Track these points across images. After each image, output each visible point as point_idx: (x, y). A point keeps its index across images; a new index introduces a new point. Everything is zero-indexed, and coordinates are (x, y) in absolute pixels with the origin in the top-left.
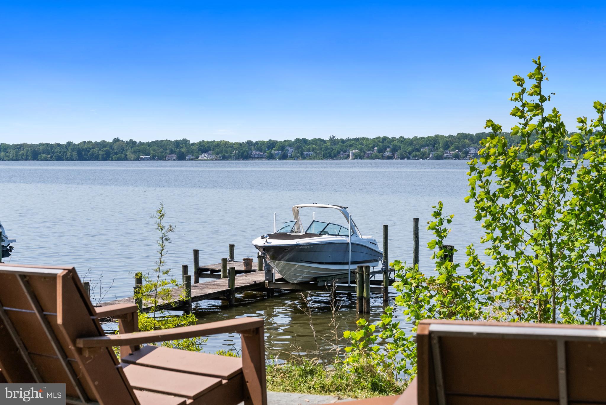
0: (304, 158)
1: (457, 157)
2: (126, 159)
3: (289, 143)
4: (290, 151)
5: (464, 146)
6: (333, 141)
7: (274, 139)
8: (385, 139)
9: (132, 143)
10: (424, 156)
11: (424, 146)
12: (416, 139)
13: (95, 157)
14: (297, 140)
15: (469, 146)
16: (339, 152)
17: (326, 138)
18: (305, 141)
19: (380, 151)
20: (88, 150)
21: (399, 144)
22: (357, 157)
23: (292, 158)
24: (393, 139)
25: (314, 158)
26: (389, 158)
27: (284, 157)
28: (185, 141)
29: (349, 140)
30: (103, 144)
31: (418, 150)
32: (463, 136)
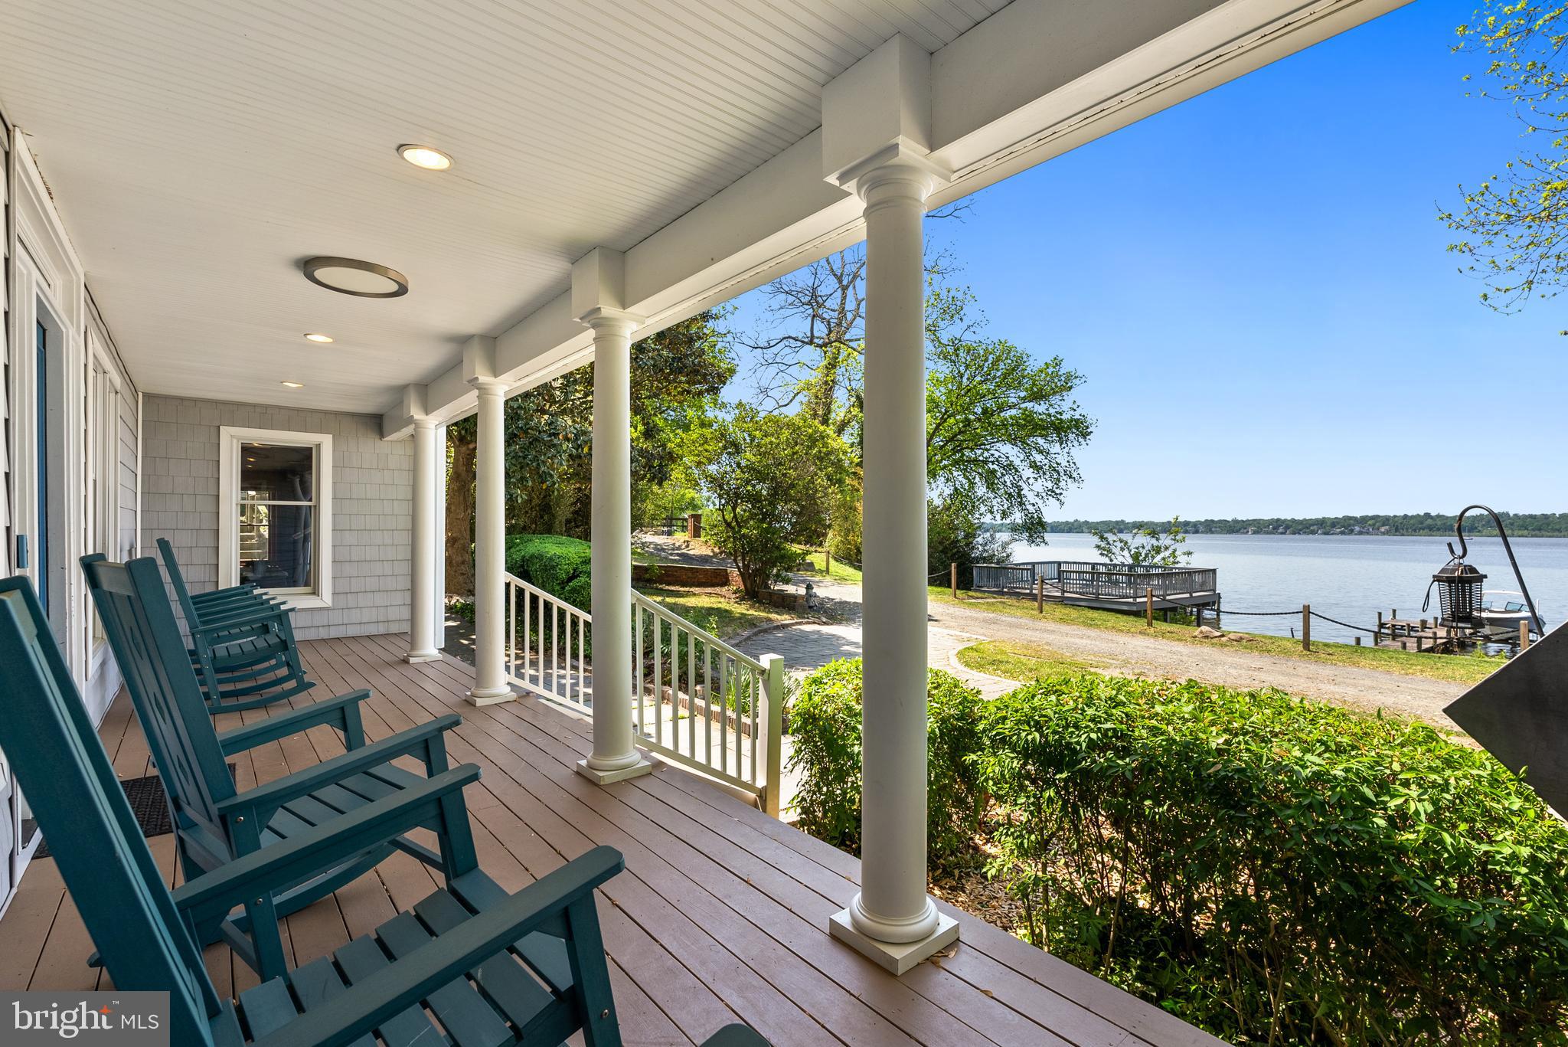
0: (1212, 533)
1: (1342, 533)
2: (1082, 532)
3: (1201, 523)
4: (1201, 528)
5: (1349, 525)
6: (1235, 521)
7: (1188, 520)
8: (1278, 520)
9: (1086, 523)
10: (1313, 533)
11: (1313, 525)
12: (1305, 520)
13: (1062, 531)
14: (1206, 520)
15: (1354, 525)
16: (1240, 529)
17: (1230, 519)
18: (1212, 521)
19: (1274, 528)
20: (1057, 527)
21: (1291, 524)
22: (1255, 533)
23: (1202, 532)
24: (1285, 520)
25: (1220, 533)
26: (1282, 533)
27: (1197, 532)
28: (1123, 521)
29: (1248, 520)
30: (1067, 523)
31: (1308, 528)
32: (1347, 518)
